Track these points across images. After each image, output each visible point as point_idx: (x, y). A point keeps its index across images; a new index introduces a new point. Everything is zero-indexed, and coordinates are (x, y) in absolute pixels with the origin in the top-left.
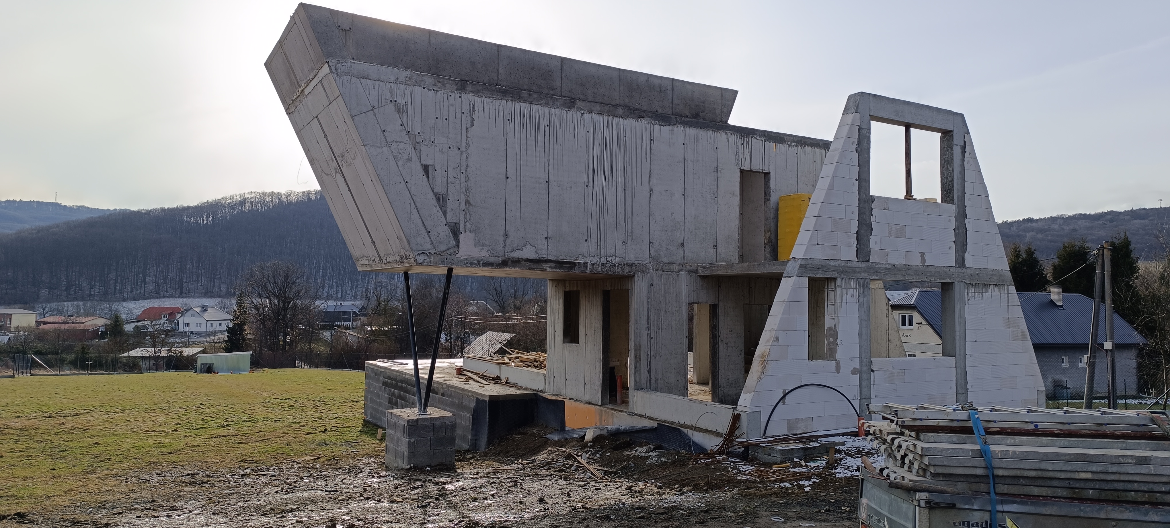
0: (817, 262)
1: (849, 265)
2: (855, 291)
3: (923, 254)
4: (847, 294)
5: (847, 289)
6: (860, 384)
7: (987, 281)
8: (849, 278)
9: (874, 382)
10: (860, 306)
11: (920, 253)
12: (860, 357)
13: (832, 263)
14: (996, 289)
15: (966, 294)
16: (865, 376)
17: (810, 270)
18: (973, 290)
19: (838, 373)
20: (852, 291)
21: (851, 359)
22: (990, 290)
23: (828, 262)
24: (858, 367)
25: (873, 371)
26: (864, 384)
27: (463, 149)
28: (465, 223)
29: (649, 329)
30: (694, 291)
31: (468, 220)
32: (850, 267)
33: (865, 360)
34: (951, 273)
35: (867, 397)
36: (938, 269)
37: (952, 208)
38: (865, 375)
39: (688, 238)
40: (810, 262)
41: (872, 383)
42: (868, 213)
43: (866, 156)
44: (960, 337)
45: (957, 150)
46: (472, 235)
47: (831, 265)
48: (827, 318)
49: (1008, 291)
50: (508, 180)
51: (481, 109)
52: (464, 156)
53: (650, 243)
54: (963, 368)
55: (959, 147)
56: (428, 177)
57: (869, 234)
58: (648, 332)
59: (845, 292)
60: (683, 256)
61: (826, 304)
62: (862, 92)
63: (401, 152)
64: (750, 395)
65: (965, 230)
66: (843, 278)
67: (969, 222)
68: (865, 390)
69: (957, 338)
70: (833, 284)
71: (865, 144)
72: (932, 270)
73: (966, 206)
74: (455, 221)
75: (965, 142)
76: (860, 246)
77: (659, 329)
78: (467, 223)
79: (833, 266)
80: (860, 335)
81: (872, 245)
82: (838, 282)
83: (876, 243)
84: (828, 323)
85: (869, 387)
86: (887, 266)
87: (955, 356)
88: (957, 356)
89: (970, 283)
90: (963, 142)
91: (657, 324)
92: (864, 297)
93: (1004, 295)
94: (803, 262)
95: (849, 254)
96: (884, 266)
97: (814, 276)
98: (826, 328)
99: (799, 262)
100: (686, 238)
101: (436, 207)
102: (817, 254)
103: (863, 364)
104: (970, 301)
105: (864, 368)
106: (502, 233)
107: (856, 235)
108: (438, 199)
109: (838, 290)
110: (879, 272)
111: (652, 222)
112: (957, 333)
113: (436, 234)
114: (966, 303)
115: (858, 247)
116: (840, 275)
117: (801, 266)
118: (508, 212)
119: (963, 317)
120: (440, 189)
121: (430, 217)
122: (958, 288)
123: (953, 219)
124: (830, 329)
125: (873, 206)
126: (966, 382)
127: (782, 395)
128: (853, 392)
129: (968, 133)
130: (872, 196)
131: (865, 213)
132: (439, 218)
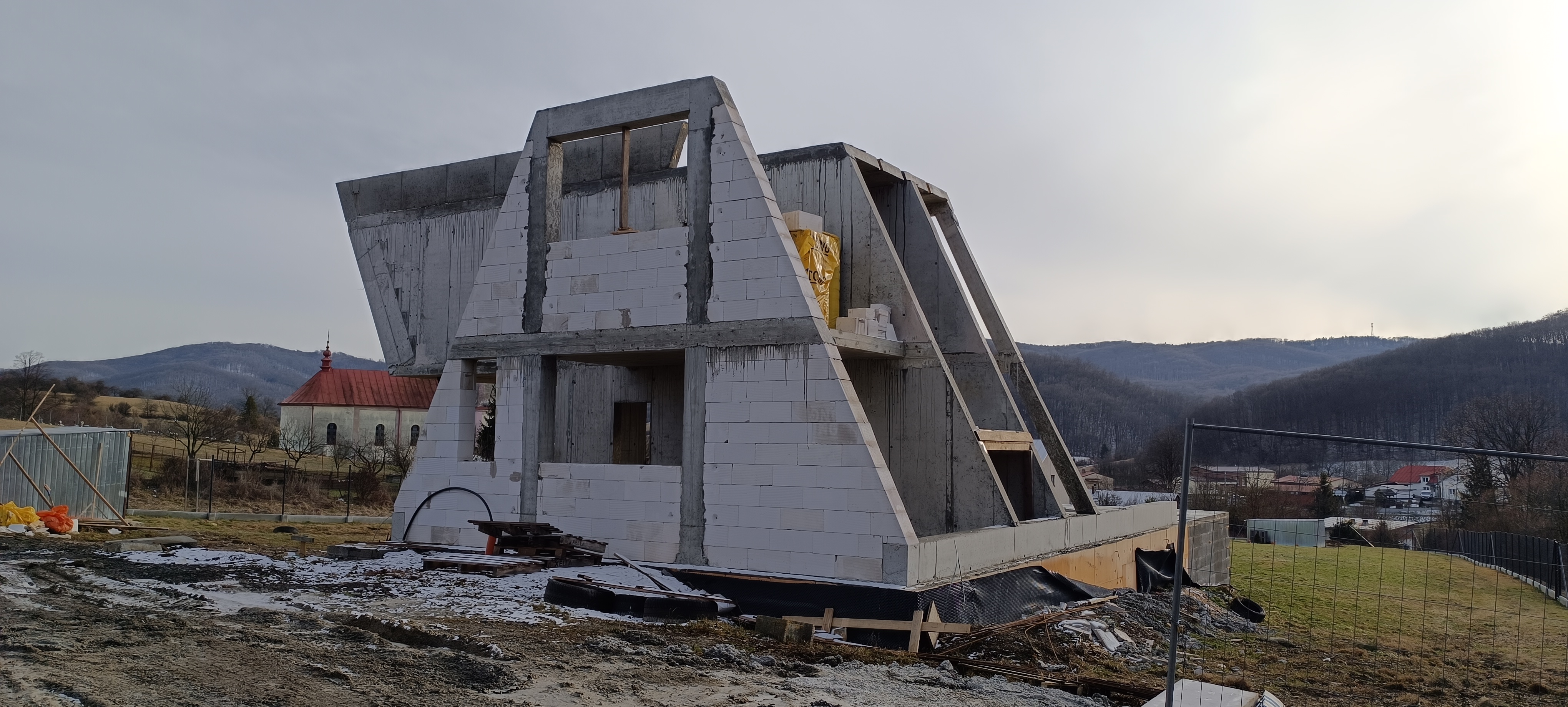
0: (472, 340)
1: (512, 339)
2: (519, 372)
3: (626, 313)
4: (509, 376)
5: (509, 370)
6: (522, 494)
9: (541, 493)
10: (526, 391)
11: (621, 310)
12: (524, 459)
13: (490, 340)
14: (776, 353)
15: (709, 365)
16: (529, 484)
17: (464, 351)
18: (723, 359)
19: (494, 477)
20: (515, 373)
21: (513, 461)
22: (761, 356)
23: (485, 338)
24: (520, 471)
25: (540, 478)
26: (528, 494)
27: (421, 269)
28: (420, 335)
31: (422, 332)
32: (513, 342)
33: (530, 463)
34: (679, 335)
35: (531, 512)
36: (653, 331)
37: (682, 232)
40: (464, 341)
41: (539, 494)
42: (540, 268)
43: (540, 192)
44: (692, 435)
45: (696, 139)
46: (423, 345)
47: (488, 343)
49: (806, 355)
50: (451, 289)
51: (434, 228)
52: (421, 275)
54: (696, 484)
55: (700, 133)
56: (398, 299)
57: (542, 295)
59: (506, 375)
63: (383, 281)
65: (707, 263)
66: (503, 357)
67: (718, 249)
68: (528, 503)
69: (687, 436)
71: (540, 178)
72: (642, 333)
73: (711, 224)
74: (414, 335)
75: (712, 121)
76: (528, 313)
77: (581, 434)
79: (491, 343)
80: (525, 430)
81: (546, 309)
83: (551, 305)
85: (534, 499)
86: (566, 335)
87: (681, 465)
88: (684, 463)
89: (717, 348)
91: (579, 428)
92: (532, 380)
93: (795, 363)
94: (457, 343)
95: (513, 325)
96: (562, 336)
97: (468, 357)
101: (402, 324)
102: (476, 330)
103: (528, 468)
104: (715, 378)
105: (529, 474)
106: (445, 340)
107: (522, 300)
108: (403, 317)
109: (498, 373)
110: (554, 345)
112: (687, 428)
113: (402, 348)
114: (709, 381)
115: (525, 314)
116: (500, 353)
117: (454, 347)
119: (701, 403)
120: (405, 309)
121: (399, 334)
122: (693, 357)
123: (685, 248)
125: (548, 257)
126: (702, 508)
127: (428, 496)
128: (513, 504)
131: (536, 269)
132: (404, 333)
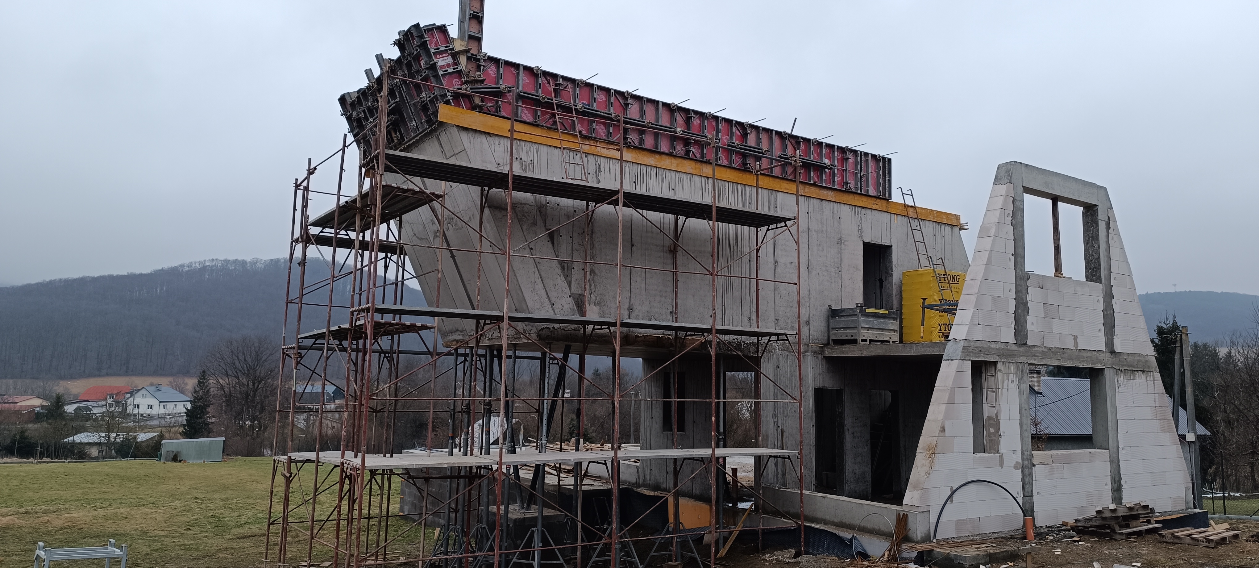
0: (978, 344)
1: (1009, 347)
2: (1015, 376)
3: (1075, 337)
4: (1008, 379)
5: (1008, 374)
6: (1023, 480)
7: (1133, 367)
8: (1009, 362)
9: (1036, 478)
10: (1020, 392)
11: (1073, 335)
12: (1022, 450)
13: (993, 346)
14: (1143, 376)
15: (1116, 380)
17: (973, 353)
18: (1122, 377)
19: (1002, 467)
20: (1012, 377)
21: (1014, 452)
22: (1137, 377)
23: (989, 344)
24: (1020, 461)
25: (1034, 466)
26: (1027, 479)
28: (590, 294)
29: (775, 416)
30: (819, 374)
31: (593, 291)
32: (1009, 350)
33: (1026, 453)
34: (1102, 358)
35: (1029, 492)
36: (1089, 354)
37: (1098, 288)
38: (1027, 470)
39: (813, 315)
40: (972, 344)
41: (1034, 479)
42: (1024, 291)
43: (1021, 229)
44: (1112, 428)
45: (1102, 226)
46: (596, 309)
47: (991, 348)
48: (986, 407)
49: (1153, 379)
50: (634, 248)
51: (607, 169)
53: (776, 319)
54: (1116, 462)
55: (1104, 223)
56: (553, 243)
57: (1026, 314)
58: (776, 420)
59: (1006, 378)
60: (808, 335)
61: (984, 390)
62: (1015, 162)
63: (526, 215)
64: (919, 492)
65: (1112, 312)
66: (1003, 362)
67: (1116, 303)
68: (1027, 485)
69: (1110, 428)
70: (993, 368)
71: (1019, 217)
72: (1085, 354)
73: (1112, 286)
74: (580, 293)
75: (1109, 217)
76: (1018, 327)
77: (786, 417)
78: (592, 295)
79: (994, 349)
80: (1021, 426)
81: (1030, 327)
82: (999, 366)
83: (1032, 324)
84: (987, 411)
85: (1031, 483)
86: (1044, 349)
87: (1108, 449)
88: (1110, 448)
89: (1119, 369)
90: (1107, 217)
91: (784, 411)
92: (1023, 383)
93: (1150, 382)
94: (966, 344)
95: (1008, 336)
96: (1041, 349)
97: (976, 359)
98: (985, 417)
99: (962, 343)
100: (811, 315)
101: (560, 276)
102: (979, 335)
103: (1025, 457)
104: (1120, 389)
105: (1026, 462)
106: (627, 306)
107: (1013, 315)
108: (563, 268)
109: (999, 375)
110: (1037, 356)
111: (778, 297)
112: (1110, 424)
113: (560, 307)
114: (1117, 390)
115: (1016, 328)
116: (1001, 359)
117: (964, 348)
118: (633, 283)
119: (1115, 407)
120: (564, 256)
121: (555, 288)
122: (1108, 374)
123: (1101, 300)
124: (990, 418)
125: (1029, 283)
126: (1120, 478)
127: (950, 493)
128: (1017, 489)
129: (1112, 208)
130: (1027, 273)
131: (1021, 291)
132: (564, 289)
